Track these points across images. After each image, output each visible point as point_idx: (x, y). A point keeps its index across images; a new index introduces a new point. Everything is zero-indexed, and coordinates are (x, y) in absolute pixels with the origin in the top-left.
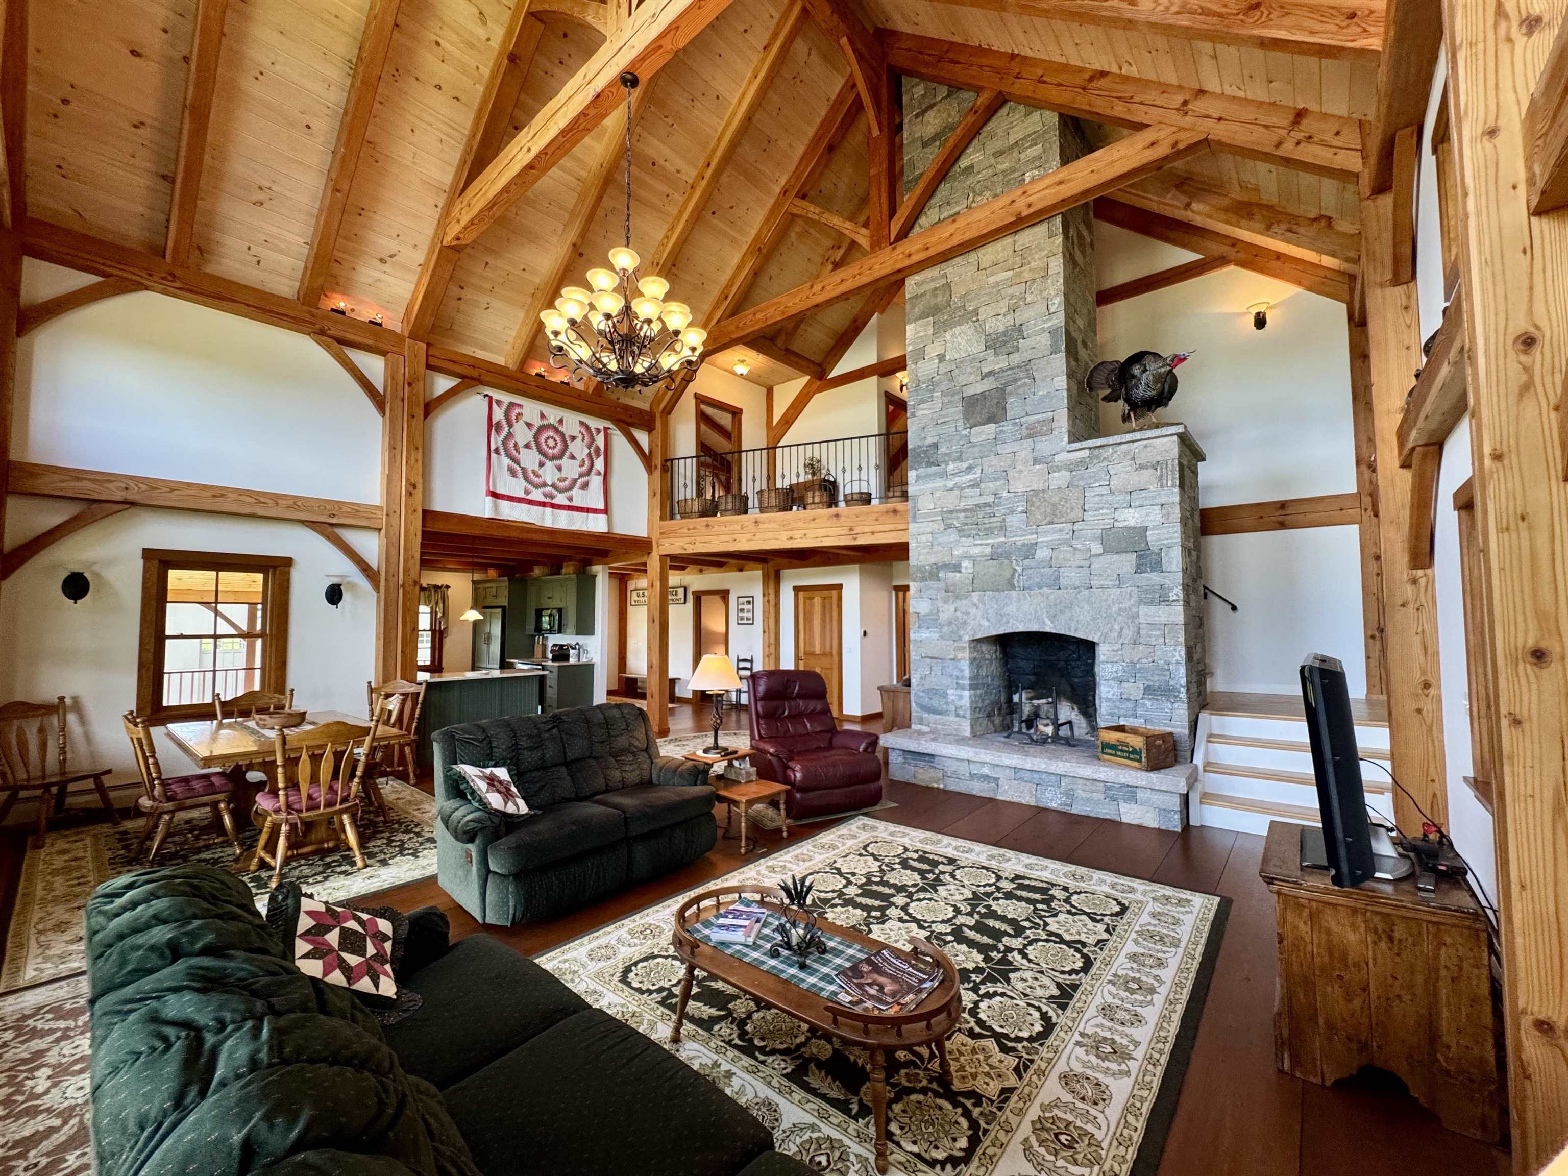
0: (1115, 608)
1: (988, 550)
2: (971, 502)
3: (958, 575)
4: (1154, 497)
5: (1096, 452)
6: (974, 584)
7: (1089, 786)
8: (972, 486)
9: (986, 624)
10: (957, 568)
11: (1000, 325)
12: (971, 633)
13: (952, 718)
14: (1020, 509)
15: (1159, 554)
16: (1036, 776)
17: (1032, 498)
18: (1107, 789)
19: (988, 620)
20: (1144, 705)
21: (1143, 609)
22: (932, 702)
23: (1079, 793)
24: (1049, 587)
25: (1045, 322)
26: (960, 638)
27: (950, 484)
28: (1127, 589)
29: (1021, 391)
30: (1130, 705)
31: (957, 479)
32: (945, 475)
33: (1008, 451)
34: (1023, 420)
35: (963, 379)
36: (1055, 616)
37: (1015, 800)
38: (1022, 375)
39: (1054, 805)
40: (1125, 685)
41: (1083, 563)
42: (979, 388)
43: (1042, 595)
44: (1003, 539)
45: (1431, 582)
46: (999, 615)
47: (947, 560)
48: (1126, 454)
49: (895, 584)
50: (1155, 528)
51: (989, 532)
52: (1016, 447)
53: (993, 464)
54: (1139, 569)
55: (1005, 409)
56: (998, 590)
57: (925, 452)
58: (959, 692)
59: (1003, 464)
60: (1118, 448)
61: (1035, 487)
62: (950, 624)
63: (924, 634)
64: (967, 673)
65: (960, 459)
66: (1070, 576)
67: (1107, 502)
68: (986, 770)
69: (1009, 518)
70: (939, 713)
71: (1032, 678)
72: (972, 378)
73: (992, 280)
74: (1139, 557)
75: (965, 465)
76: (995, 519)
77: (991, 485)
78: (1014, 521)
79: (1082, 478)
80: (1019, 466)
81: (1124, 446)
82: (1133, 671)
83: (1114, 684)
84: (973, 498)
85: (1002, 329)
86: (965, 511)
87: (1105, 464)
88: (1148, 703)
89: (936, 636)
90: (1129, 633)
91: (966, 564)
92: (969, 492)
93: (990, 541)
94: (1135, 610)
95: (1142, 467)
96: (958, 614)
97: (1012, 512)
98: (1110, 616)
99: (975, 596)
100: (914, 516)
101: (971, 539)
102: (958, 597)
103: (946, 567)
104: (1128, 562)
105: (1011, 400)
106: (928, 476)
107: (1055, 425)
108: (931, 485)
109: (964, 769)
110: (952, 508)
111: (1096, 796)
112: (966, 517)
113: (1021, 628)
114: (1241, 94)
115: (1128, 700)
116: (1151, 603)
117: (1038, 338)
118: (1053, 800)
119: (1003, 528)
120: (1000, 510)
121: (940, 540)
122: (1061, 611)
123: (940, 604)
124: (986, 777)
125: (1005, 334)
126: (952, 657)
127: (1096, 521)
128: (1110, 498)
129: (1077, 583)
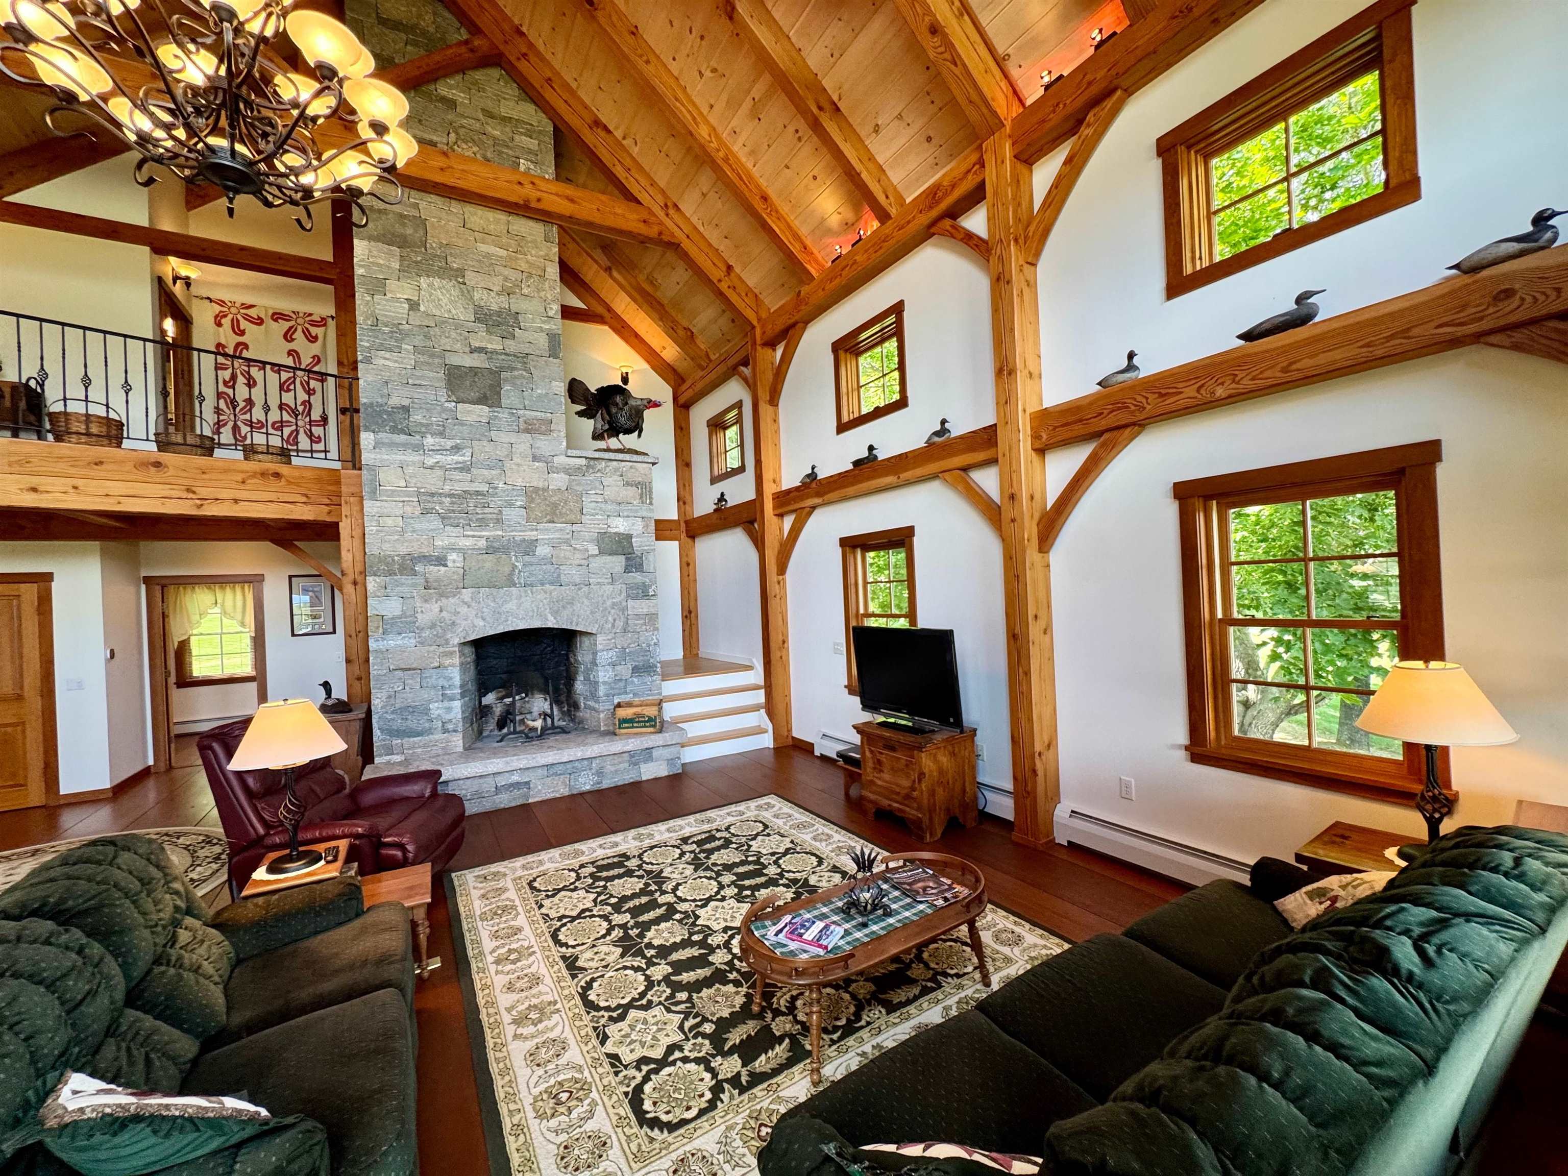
0: (609, 603)
1: (482, 543)
2: (458, 488)
3: (443, 569)
4: (637, 511)
5: (592, 463)
6: (465, 580)
7: (617, 759)
8: (461, 470)
9: (482, 623)
10: (441, 561)
11: (495, 303)
12: (463, 634)
13: (438, 736)
14: (519, 503)
15: (641, 558)
16: (569, 766)
17: (532, 494)
18: (632, 756)
19: (484, 619)
20: (633, 682)
21: (630, 603)
22: (409, 723)
23: (609, 768)
24: (552, 584)
25: (544, 322)
26: (447, 642)
27: (430, 461)
28: (618, 586)
29: (518, 382)
30: (622, 684)
31: (439, 457)
32: (419, 448)
33: (507, 440)
34: (521, 412)
35: (446, 343)
36: (557, 612)
37: (550, 796)
38: (519, 366)
39: (588, 787)
40: (618, 668)
41: (583, 562)
42: (469, 361)
43: (546, 592)
44: (500, 533)
45: (785, 583)
46: (497, 613)
47: (425, 551)
48: (616, 470)
49: (144, 573)
50: (638, 536)
51: (483, 523)
52: (513, 438)
53: (483, 450)
54: (627, 570)
55: (499, 394)
56: (495, 587)
57: (389, 414)
58: (446, 704)
59: (501, 453)
60: (610, 463)
61: (535, 484)
62: (433, 626)
63: (393, 642)
64: (457, 681)
65: (442, 434)
66: (571, 573)
67: (601, 509)
68: (515, 778)
69: (506, 511)
70: (419, 734)
71: (504, 676)
72: (458, 346)
73: (483, 248)
74: (627, 559)
75: (449, 444)
76: (491, 510)
77: (486, 472)
78: (514, 515)
79: (579, 484)
80: (517, 459)
81: (615, 463)
82: (623, 655)
83: (609, 668)
84: (461, 482)
85: (495, 307)
86: (451, 495)
87: (599, 475)
88: (635, 680)
89: (413, 641)
90: (620, 624)
91: (452, 557)
92: (457, 475)
93: (484, 533)
94: (624, 604)
95: (627, 484)
96: (444, 614)
97: (510, 505)
98: (606, 609)
99: (466, 594)
100: (374, 492)
101: (459, 529)
102: (442, 595)
103: (425, 559)
104: (618, 563)
105: (507, 387)
106: (392, 445)
107: (553, 427)
108: (399, 457)
109: (488, 785)
110: (434, 490)
111: (622, 766)
112: (452, 503)
113: (521, 626)
114: (701, 229)
115: (621, 680)
116: (636, 598)
117: (536, 335)
118: (586, 783)
119: (499, 521)
120: (496, 502)
121: (417, 526)
122: (564, 607)
123: (418, 603)
124: (516, 785)
125: (499, 313)
126: (437, 664)
127: (592, 524)
128: (603, 505)
129: (578, 581)
